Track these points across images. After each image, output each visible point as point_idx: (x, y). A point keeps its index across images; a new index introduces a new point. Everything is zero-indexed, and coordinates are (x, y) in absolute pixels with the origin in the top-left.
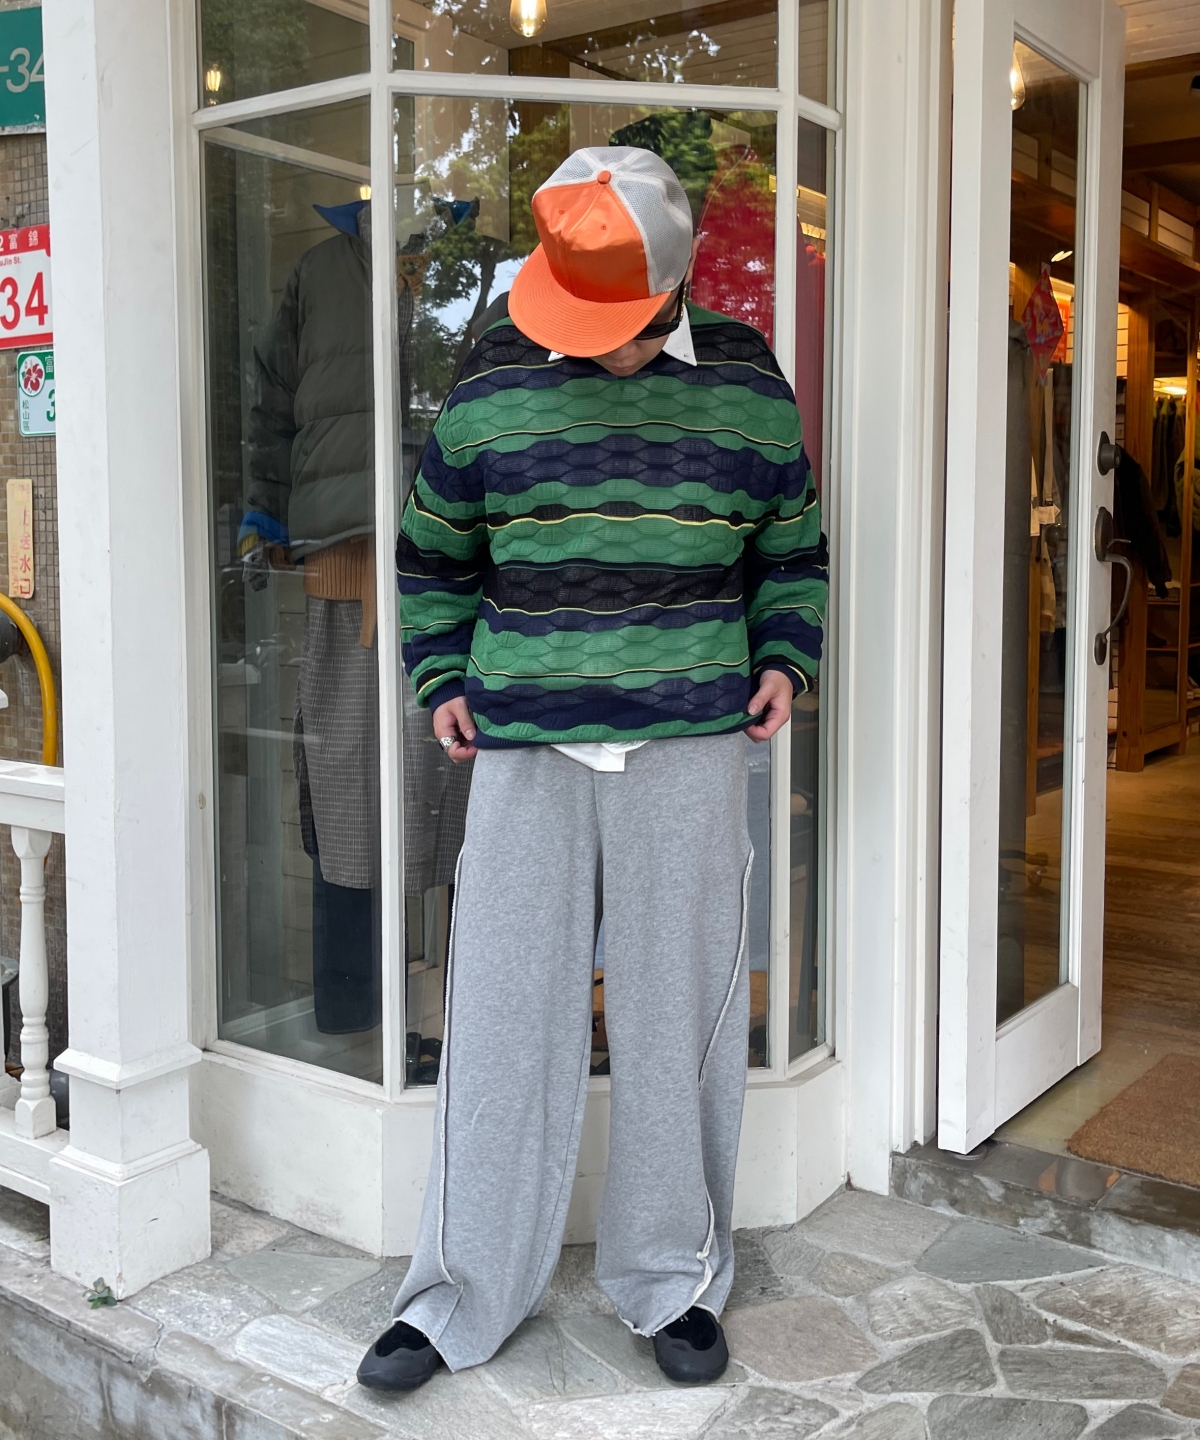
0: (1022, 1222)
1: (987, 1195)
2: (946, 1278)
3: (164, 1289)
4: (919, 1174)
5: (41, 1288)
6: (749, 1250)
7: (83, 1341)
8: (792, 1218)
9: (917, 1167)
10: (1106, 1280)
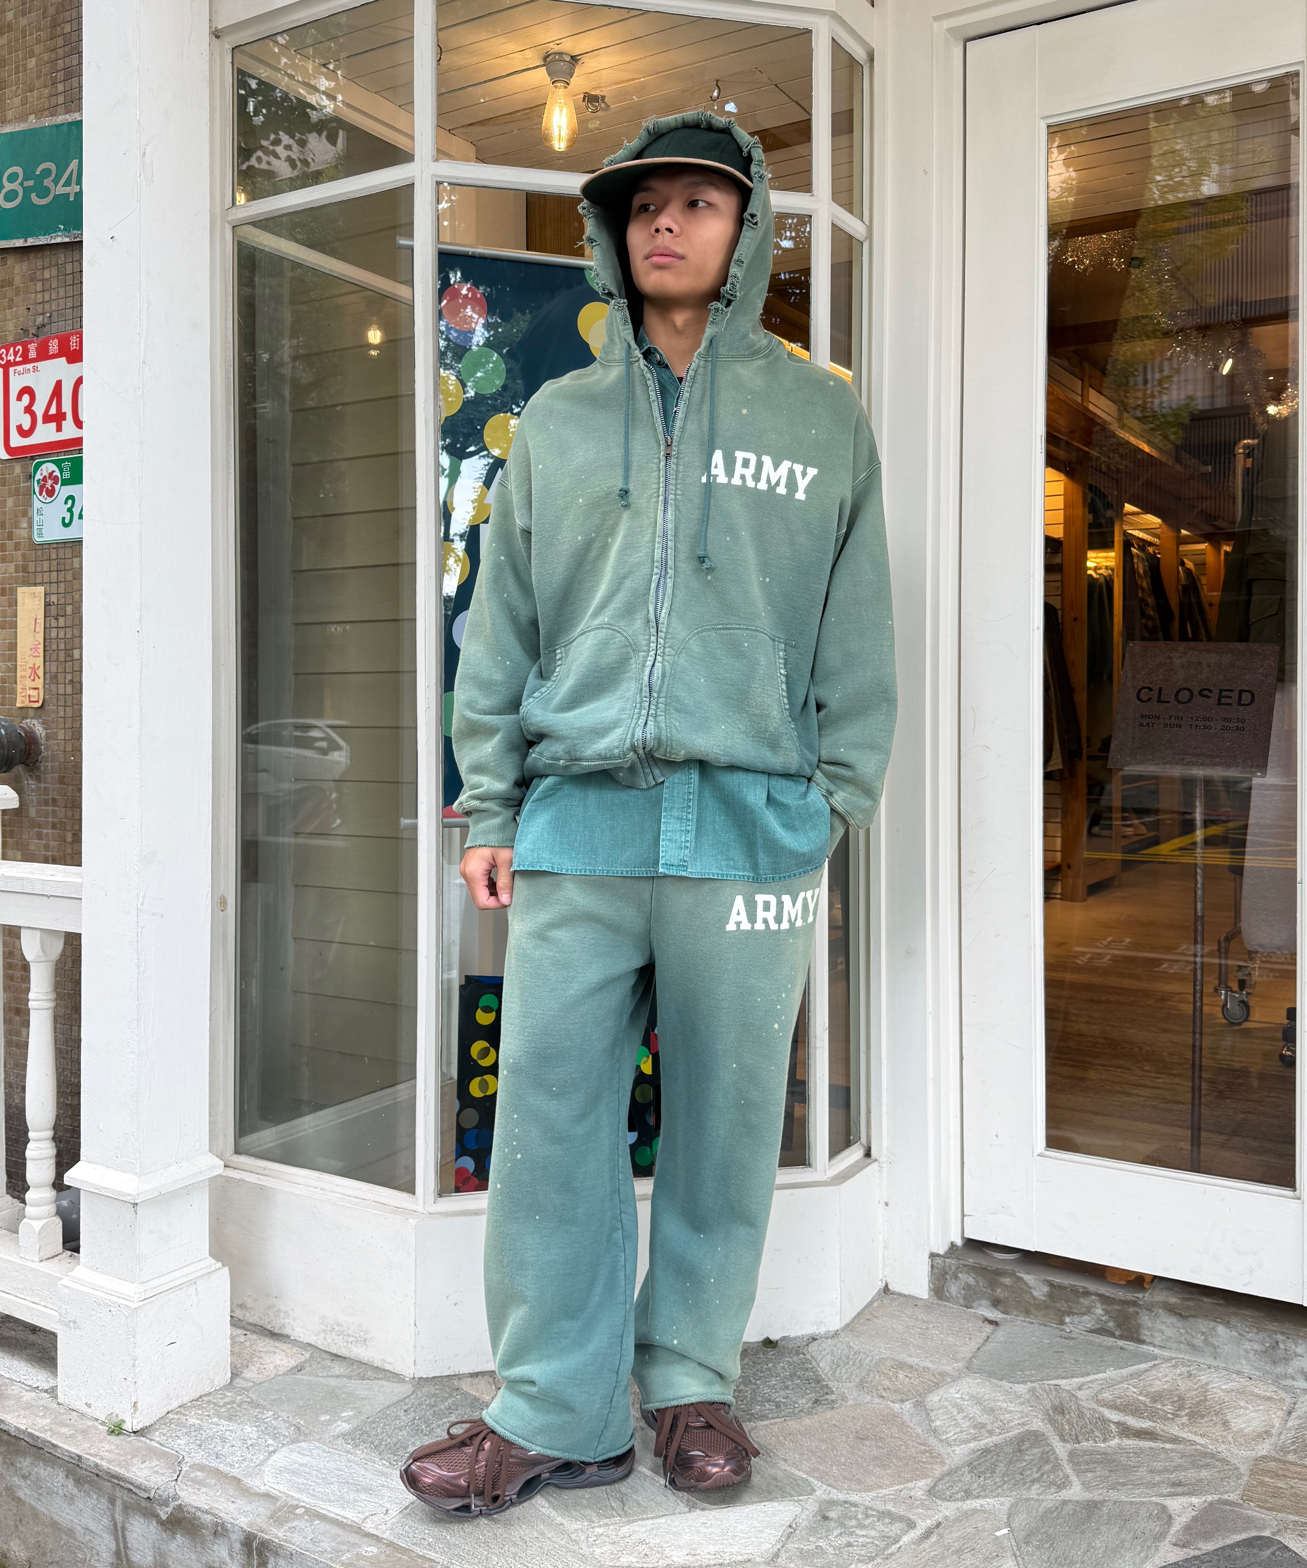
0: (1067, 1320)
1: (1031, 1293)
2: (1001, 1380)
3: (183, 1418)
4: (960, 1275)
5: (48, 1421)
6: (795, 1358)
7: (95, 1478)
8: (835, 1323)
9: (957, 1268)
10: (1160, 1375)
